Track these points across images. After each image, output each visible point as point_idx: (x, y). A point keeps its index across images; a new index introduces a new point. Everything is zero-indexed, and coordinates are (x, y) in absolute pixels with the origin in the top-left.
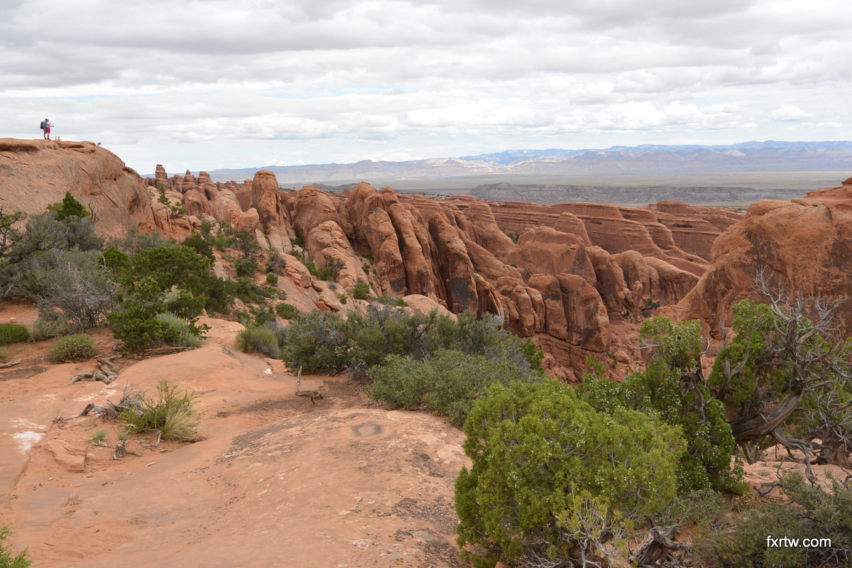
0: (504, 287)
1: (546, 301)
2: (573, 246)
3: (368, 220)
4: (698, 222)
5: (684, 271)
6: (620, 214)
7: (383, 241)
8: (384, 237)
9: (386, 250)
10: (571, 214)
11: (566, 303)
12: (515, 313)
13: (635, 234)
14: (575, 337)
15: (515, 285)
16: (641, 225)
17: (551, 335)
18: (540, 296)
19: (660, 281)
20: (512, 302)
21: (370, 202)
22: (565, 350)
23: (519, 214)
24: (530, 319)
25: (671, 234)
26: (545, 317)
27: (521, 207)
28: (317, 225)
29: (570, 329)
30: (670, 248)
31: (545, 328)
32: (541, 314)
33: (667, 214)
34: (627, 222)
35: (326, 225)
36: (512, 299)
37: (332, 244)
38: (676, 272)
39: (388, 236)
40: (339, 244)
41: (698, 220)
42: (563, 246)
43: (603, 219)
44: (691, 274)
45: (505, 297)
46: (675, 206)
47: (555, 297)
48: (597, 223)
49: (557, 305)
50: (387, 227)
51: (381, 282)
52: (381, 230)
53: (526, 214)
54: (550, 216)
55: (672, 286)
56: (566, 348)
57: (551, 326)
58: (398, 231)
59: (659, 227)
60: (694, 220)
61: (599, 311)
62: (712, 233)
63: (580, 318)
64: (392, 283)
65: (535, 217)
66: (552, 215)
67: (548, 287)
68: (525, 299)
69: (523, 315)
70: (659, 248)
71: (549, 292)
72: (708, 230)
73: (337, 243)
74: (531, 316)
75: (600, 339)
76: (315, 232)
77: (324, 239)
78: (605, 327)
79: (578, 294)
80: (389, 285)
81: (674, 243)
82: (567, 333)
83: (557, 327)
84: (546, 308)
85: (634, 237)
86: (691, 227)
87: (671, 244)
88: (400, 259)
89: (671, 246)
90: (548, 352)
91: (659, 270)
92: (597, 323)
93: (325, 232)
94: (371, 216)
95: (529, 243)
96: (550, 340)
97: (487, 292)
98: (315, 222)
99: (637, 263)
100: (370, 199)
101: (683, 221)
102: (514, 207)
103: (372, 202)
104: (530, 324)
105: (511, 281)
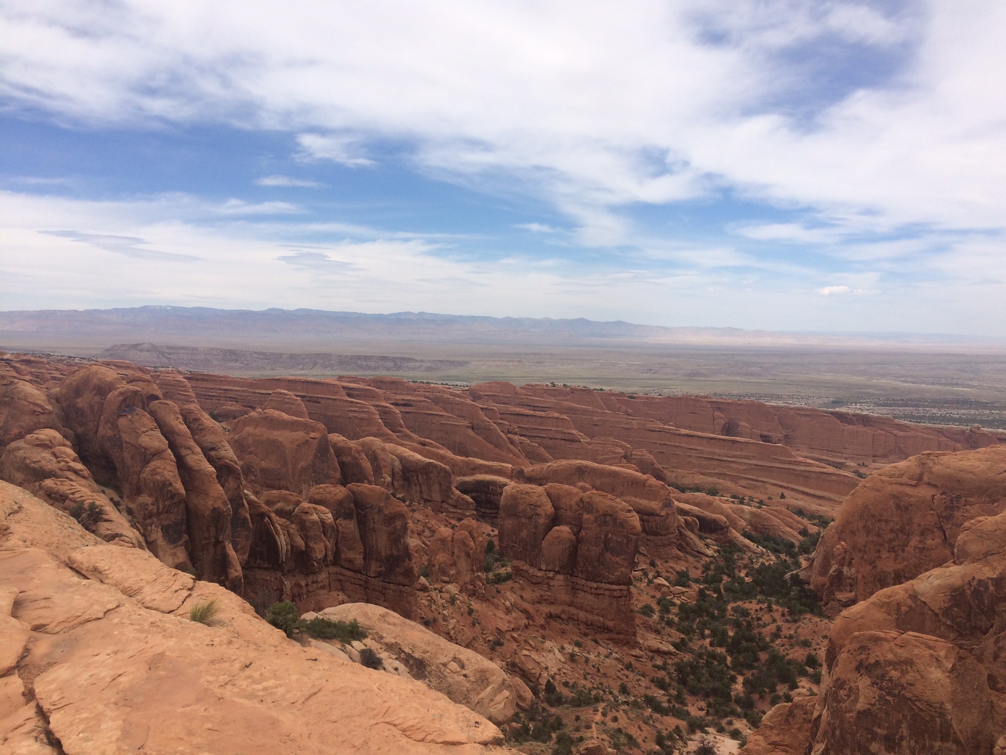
0: (279, 505)
1: (337, 521)
2: (312, 435)
3: (114, 426)
4: (420, 401)
5: (431, 461)
6: (344, 392)
7: (146, 461)
8: (147, 456)
9: (158, 477)
10: (286, 392)
11: (362, 523)
12: (300, 542)
13: (362, 415)
14: (374, 567)
15: (297, 503)
16: (369, 405)
17: (343, 567)
18: (330, 515)
19: (403, 471)
20: (293, 526)
21: (121, 398)
22: (360, 585)
23: (211, 389)
24: (320, 548)
25: (400, 416)
26: (336, 544)
27: (215, 381)
28: (20, 436)
29: (367, 556)
30: (399, 431)
31: (337, 560)
32: (332, 540)
33: (384, 391)
34: (352, 402)
35: (42, 437)
36: (292, 522)
37: (60, 473)
38: (423, 462)
39: (157, 454)
40: (76, 472)
41: (420, 399)
42: (300, 435)
43: (323, 398)
44: (439, 463)
45: (283, 520)
46: (393, 383)
47: (348, 516)
48: (314, 402)
49: (350, 526)
50: (154, 440)
51: (145, 529)
52: (143, 444)
53: (220, 389)
54: (254, 393)
55: (418, 477)
56: (362, 582)
57: (343, 556)
58: (172, 446)
59: (386, 407)
60: (415, 399)
61: (409, 532)
62: (436, 413)
63: (381, 542)
64: (166, 530)
65: (233, 393)
66: (257, 391)
67: (340, 503)
68: (314, 523)
69: (311, 545)
70: (390, 432)
71: (341, 510)
72: (430, 409)
73: (70, 469)
74: (322, 545)
75: (412, 568)
76: (18, 449)
77: (43, 462)
78: (416, 552)
79: (380, 510)
80: (160, 534)
81: (404, 426)
82: (363, 562)
83: (351, 555)
84: (338, 530)
85: (362, 418)
86: (411, 406)
87: (401, 426)
88: (183, 491)
89: (400, 429)
90: (338, 590)
91: (402, 459)
92: (406, 548)
93: (40, 450)
94: (122, 422)
95: (249, 429)
96: (341, 574)
97: (262, 515)
98: (16, 431)
99: (379, 452)
100: (121, 394)
101: (403, 400)
102: (203, 380)
103: (125, 399)
104: (320, 556)
105: (291, 497)
